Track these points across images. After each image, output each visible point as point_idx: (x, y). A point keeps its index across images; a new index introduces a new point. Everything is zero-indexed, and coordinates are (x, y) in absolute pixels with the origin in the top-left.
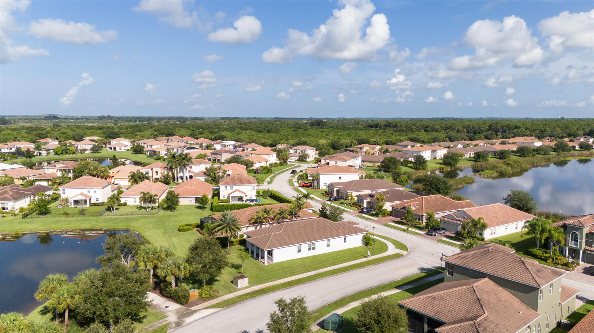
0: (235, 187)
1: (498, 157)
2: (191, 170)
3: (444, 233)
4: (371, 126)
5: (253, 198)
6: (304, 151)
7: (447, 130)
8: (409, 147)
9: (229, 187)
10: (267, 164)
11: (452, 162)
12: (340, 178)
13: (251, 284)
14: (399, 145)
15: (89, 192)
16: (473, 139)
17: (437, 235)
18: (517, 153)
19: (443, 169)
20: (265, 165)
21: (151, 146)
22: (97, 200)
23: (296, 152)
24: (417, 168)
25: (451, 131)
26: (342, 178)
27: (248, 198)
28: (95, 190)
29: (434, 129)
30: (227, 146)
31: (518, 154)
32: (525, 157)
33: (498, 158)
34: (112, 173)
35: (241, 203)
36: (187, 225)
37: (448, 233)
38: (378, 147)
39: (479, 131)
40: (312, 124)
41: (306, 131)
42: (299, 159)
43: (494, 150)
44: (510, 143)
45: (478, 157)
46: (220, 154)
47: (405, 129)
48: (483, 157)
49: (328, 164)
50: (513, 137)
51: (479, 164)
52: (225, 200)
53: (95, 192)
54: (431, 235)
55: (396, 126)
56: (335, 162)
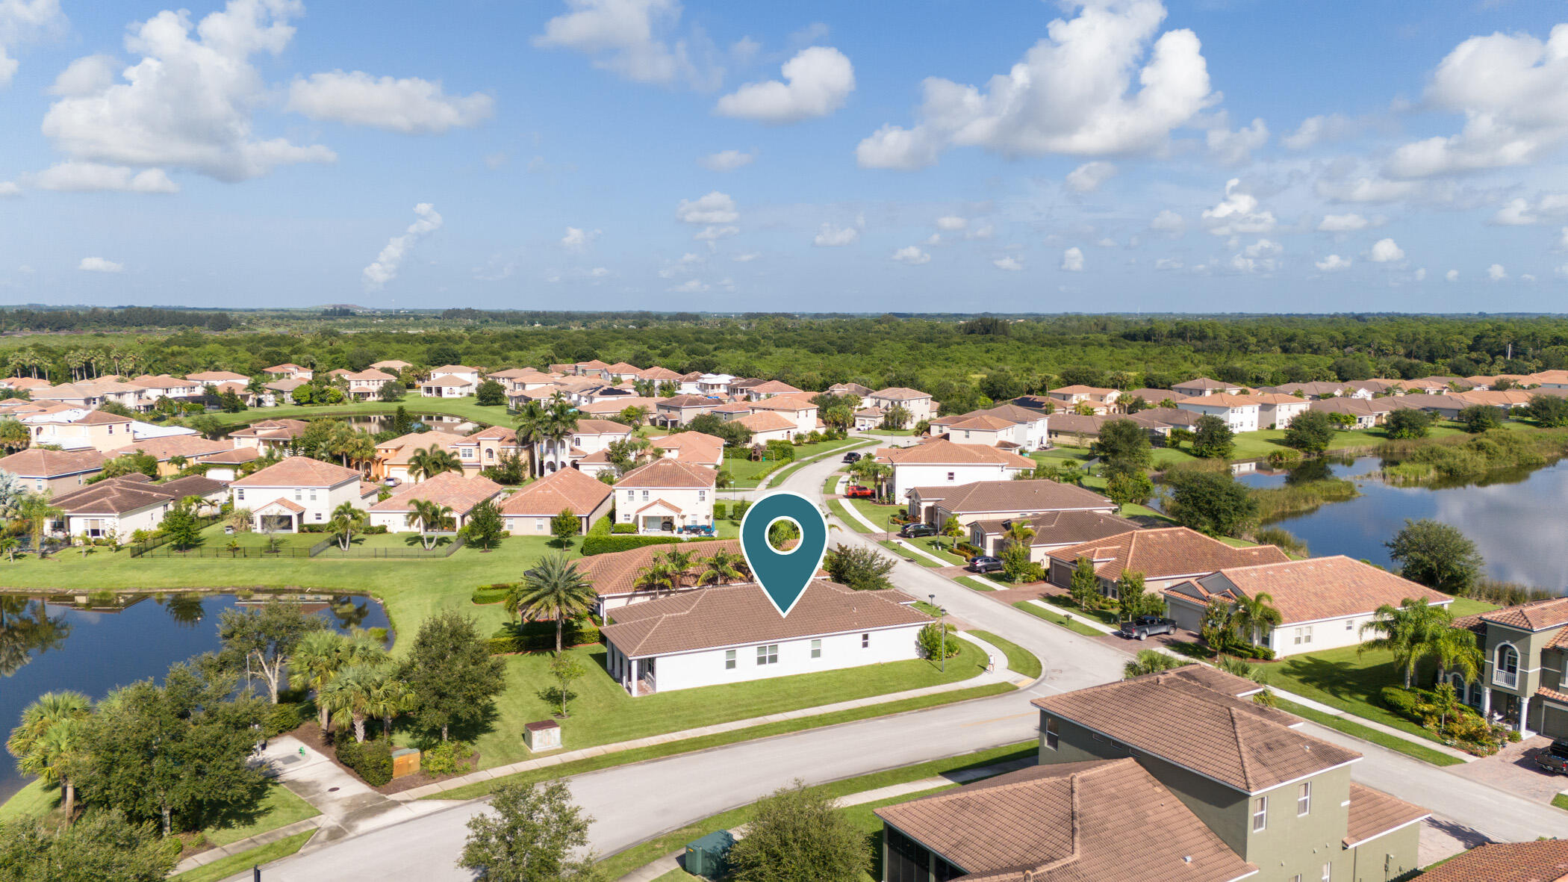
0: (655, 494)
1: (1465, 425)
2: (578, 447)
3: (1167, 633)
4: (1131, 337)
5: (699, 524)
6: (899, 403)
7: (1349, 349)
8: (1208, 393)
9: (638, 493)
10: (789, 436)
11: (1312, 438)
12: (951, 476)
13: (570, 744)
14: (1180, 390)
15: (299, 497)
16: (1410, 374)
17: (1144, 637)
18: (1528, 416)
19: (1281, 458)
20: (785, 438)
21: (523, 385)
22: (319, 516)
23: (878, 404)
24: (1202, 452)
25: (1359, 350)
26: (955, 476)
27: (688, 522)
28: (313, 493)
29: (1310, 346)
30: (713, 387)
31: (1529, 419)
32: (1550, 426)
33: (1466, 430)
34: (383, 451)
35: (667, 534)
36: (496, 587)
37: (1180, 635)
38: (1115, 394)
39: (1443, 352)
40: (970, 330)
41: (942, 350)
42: (886, 423)
43: (1459, 407)
44: (1522, 387)
45: (1399, 424)
46: (678, 409)
47: (1225, 344)
48: (1411, 426)
49: (946, 437)
50: (1540, 370)
51: (1397, 445)
52: (628, 526)
53: (313, 498)
54: (1129, 638)
55: (1202, 337)
56: (964, 433)
